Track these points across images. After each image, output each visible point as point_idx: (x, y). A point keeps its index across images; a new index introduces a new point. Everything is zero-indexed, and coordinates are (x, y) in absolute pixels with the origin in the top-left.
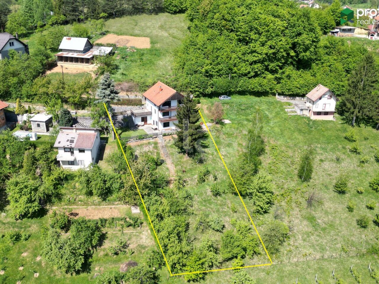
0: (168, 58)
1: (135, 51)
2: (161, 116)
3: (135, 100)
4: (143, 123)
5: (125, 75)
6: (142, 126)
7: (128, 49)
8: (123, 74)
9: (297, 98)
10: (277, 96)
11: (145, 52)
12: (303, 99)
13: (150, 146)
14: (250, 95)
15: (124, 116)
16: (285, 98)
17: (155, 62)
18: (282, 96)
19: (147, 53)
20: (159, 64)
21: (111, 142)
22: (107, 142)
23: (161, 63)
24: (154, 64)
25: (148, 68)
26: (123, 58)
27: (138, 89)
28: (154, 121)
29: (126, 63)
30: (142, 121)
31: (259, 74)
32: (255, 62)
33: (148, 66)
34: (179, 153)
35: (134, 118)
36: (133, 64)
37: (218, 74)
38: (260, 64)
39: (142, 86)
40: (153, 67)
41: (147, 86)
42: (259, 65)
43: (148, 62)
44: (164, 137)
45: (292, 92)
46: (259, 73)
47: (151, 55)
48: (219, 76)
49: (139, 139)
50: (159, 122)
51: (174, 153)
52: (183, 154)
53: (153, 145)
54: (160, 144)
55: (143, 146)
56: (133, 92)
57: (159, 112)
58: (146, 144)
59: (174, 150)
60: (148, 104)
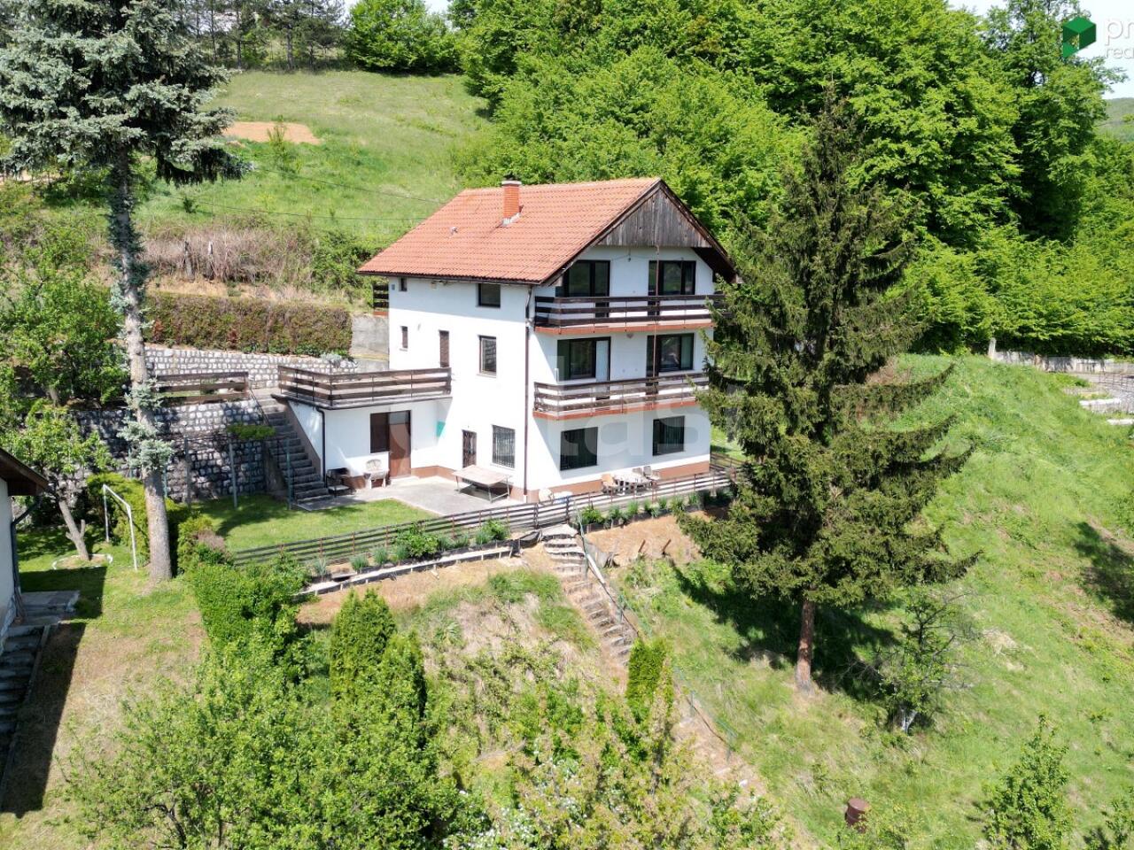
0: (431, 181)
1: (244, 146)
4: (383, 457)
6: (377, 483)
8: (188, 207)
9: (1076, 363)
11: (303, 153)
12: (1098, 368)
13: (515, 611)
15: (234, 415)
16: (1028, 363)
17: (369, 186)
18: (1015, 356)
19: (311, 157)
20: (392, 193)
21: (139, 602)
22: (91, 608)
23: (402, 191)
24: (362, 191)
25: (339, 200)
28: (468, 436)
30: (375, 448)
33: (336, 194)
34: (743, 655)
40: (361, 200)
41: (364, 257)
43: (331, 182)
44: (590, 536)
45: (1064, 326)
49: (409, 558)
50: (532, 421)
51: (705, 656)
52: (766, 661)
53: (533, 602)
54: (578, 595)
55: (453, 613)
56: (272, 286)
57: (533, 338)
58: (478, 593)
59: (692, 632)
60: (405, 329)
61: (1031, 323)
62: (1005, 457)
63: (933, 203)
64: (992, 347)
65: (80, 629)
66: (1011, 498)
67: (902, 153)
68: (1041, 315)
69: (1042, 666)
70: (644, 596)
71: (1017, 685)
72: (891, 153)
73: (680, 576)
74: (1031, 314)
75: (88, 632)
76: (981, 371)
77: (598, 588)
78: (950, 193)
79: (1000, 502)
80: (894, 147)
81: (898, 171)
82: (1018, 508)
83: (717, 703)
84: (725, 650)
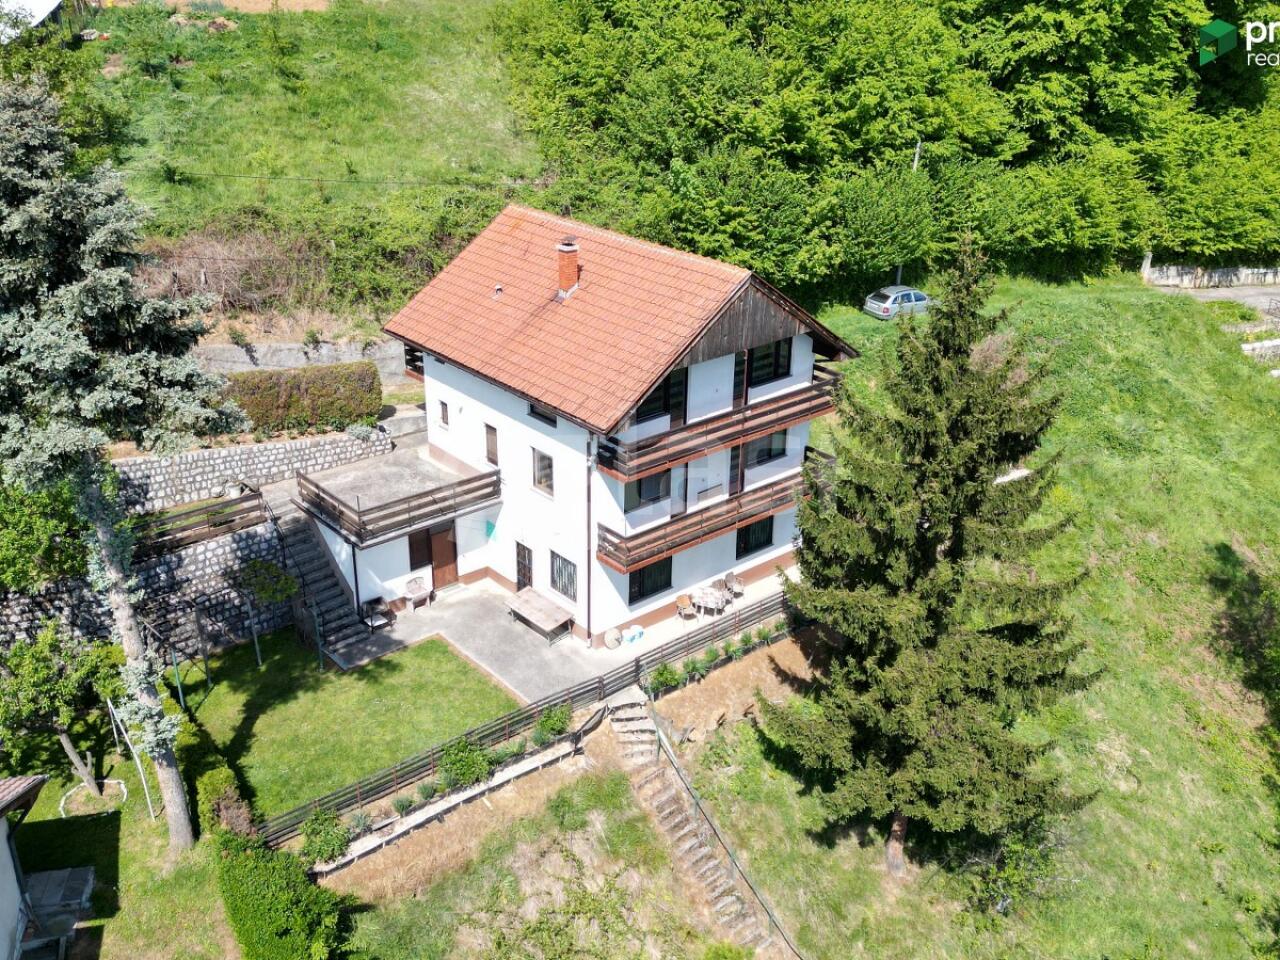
0: (469, 69)
1: (232, 25)
2: (609, 510)
3: (324, 380)
4: (426, 573)
5: (188, 181)
6: (420, 603)
7: (179, 18)
8: (170, 175)
9: (1245, 273)
10: (1146, 267)
11: (307, 32)
12: (1270, 278)
13: (578, 845)
14: (1014, 274)
15: (247, 543)
16: (1186, 279)
17: (392, 91)
18: (1173, 270)
19: (318, 43)
20: (421, 102)
21: (163, 887)
22: (106, 903)
23: (433, 95)
24: (382, 100)
25: (356, 130)
26: (151, 70)
27: (324, 285)
28: (523, 555)
29: (181, 104)
30: (415, 564)
31: (1054, 142)
32: (1038, 65)
33: (352, 115)
35: (341, 551)
36: (238, 109)
37: (856, 145)
38: (1063, 78)
39: (350, 254)
40: (384, 123)
41: (391, 256)
42: (1057, 80)
43: (344, 92)
44: (661, 703)
45: (1237, 238)
46: (1054, 132)
47: (352, 47)
48: (854, 156)
49: (455, 786)
50: (595, 564)
51: (787, 847)
52: (854, 839)
53: (598, 821)
54: (648, 790)
55: (509, 860)
56: (282, 312)
57: (597, 476)
58: (536, 826)
59: (775, 816)
60: (444, 405)
61: (1197, 235)
62: (1143, 462)
63: (1092, 89)
64: (1147, 264)
65: (96, 934)
66: (1147, 522)
67: (1059, 26)
68: (1209, 224)
69: (1160, 777)
70: (724, 777)
71: (1129, 814)
72: (1045, 28)
73: (763, 738)
74: (1199, 224)
75: (108, 940)
76: (1129, 316)
77: (671, 772)
78: (1115, 69)
79: (1133, 530)
80: (1049, 17)
81: (1051, 52)
82: (1152, 536)
83: (798, 912)
84: (809, 833)
